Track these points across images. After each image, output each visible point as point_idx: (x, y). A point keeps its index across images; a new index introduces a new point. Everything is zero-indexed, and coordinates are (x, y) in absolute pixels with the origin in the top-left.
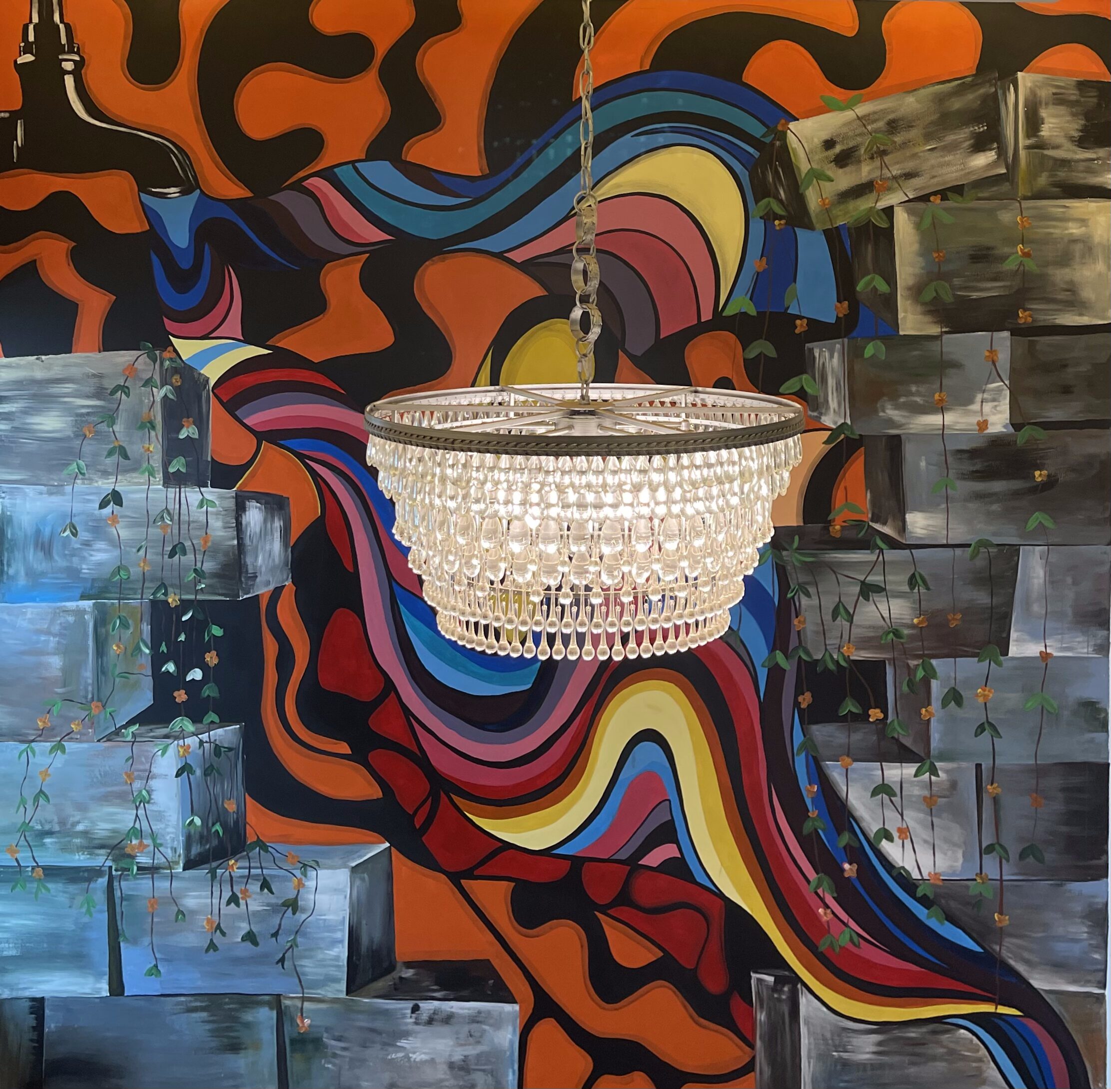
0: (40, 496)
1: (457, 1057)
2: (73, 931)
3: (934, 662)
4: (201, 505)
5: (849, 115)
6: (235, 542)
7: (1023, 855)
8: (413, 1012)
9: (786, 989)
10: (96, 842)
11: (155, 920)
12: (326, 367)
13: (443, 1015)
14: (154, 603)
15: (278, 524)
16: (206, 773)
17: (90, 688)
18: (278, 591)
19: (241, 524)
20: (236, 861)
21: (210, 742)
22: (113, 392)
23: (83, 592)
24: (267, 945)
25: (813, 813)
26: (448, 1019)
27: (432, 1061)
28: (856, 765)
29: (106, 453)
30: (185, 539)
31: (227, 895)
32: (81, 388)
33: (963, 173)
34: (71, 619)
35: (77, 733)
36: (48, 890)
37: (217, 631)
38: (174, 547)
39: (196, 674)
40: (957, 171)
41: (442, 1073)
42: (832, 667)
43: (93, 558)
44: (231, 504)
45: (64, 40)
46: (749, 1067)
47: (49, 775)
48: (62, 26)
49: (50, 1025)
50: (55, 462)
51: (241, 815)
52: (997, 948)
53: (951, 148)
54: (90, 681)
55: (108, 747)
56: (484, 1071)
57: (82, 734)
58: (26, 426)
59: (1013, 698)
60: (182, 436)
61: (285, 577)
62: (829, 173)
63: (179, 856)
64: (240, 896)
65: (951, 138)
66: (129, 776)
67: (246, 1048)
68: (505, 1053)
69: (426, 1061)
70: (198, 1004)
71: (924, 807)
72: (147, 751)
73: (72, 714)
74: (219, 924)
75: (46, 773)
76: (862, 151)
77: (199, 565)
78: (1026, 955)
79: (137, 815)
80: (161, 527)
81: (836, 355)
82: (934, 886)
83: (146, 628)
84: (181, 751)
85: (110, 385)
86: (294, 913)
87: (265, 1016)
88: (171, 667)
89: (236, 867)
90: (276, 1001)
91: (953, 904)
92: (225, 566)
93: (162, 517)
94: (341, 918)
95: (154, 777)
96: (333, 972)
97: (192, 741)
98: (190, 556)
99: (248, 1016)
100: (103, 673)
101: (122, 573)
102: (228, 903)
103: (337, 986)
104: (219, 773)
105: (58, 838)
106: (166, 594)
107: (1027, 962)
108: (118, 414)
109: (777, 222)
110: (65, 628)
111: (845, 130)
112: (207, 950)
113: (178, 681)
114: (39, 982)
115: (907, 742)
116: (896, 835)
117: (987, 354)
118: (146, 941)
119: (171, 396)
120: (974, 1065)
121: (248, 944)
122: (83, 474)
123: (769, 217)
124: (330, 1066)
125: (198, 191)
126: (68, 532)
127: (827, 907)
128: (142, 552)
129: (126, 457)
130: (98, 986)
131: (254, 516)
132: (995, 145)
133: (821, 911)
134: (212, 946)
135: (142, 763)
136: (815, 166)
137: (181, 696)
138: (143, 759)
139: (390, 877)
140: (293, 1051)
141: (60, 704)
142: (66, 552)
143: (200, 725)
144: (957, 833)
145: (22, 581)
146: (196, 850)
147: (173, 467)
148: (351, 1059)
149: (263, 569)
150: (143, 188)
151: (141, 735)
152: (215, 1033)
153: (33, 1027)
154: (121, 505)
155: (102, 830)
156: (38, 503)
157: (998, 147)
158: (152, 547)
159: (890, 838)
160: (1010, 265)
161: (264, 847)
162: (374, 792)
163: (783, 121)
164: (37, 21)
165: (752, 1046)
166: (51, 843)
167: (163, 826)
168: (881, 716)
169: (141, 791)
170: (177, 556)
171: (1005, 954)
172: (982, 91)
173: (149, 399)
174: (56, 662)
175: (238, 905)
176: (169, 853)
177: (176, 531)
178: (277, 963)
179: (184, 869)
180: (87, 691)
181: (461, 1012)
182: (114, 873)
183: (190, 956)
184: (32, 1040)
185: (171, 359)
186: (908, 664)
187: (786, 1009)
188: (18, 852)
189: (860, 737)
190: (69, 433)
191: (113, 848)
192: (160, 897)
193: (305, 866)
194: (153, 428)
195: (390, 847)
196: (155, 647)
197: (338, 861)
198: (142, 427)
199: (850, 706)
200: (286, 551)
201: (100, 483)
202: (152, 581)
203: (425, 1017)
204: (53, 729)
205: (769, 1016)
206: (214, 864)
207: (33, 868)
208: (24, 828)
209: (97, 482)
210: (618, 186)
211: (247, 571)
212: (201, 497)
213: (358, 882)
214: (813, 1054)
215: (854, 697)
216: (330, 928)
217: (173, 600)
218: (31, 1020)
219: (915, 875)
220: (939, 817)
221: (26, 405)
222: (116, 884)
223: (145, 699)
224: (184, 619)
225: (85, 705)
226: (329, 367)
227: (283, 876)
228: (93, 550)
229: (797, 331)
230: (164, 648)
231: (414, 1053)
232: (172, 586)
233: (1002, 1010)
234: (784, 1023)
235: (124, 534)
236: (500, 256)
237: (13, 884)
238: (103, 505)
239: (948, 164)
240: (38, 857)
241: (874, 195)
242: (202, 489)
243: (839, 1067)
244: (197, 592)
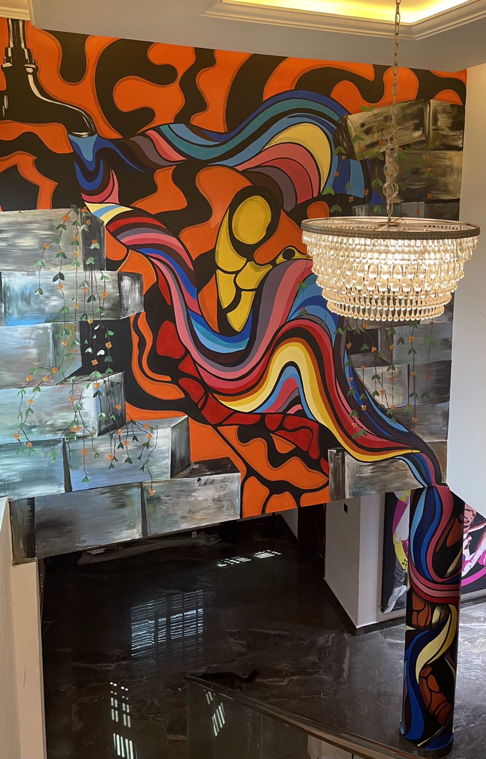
0: (23, 277)
1: (216, 496)
2: (47, 467)
3: (395, 328)
4: (102, 279)
5: (370, 113)
6: (118, 294)
7: (422, 396)
8: (198, 481)
9: (340, 454)
10: (57, 428)
11: (85, 458)
13: (211, 480)
14: (81, 323)
15: (137, 286)
16: (107, 394)
17: (51, 362)
18: (138, 315)
19: (121, 286)
20: (122, 430)
21: (109, 381)
22: (58, 228)
23: (46, 320)
24: (136, 462)
25: (351, 387)
26: (212, 482)
27: (206, 499)
28: (366, 368)
29: (55, 256)
30: (95, 294)
31: (118, 444)
32: (42, 226)
33: (410, 139)
34: (41, 332)
35: (46, 382)
36: (34, 451)
37: (111, 333)
38: (90, 297)
39: (102, 352)
40: (408, 138)
42: (359, 332)
43: (51, 304)
44: (116, 278)
45: (27, 57)
46: (327, 484)
47: (33, 401)
48: (26, 50)
49: (37, 509)
50: (30, 261)
51: (124, 411)
52: (413, 430)
53: (407, 129)
54: (51, 359)
55: (61, 387)
56: (226, 500)
57: (48, 382)
58: (14, 244)
59: (421, 339)
60: (92, 247)
61: (141, 308)
62: (363, 137)
63: (96, 430)
64: (124, 444)
65: (406, 125)
66: (71, 399)
67: (127, 506)
68: (235, 492)
69: (204, 500)
70: (106, 490)
71: (390, 382)
72: (80, 387)
73: (43, 374)
74: (115, 456)
75: (31, 401)
76: (375, 128)
77: (102, 305)
79: (76, 415)
80: (83, 289)
81: (364, 211)
82: (392, 410)
83: (78, 334)
84: (96, 386)
85: (56, 224)
86: (147, 448)
87: (136, 491)
88: (90, 350)
89: (122, 432)
90: (140, 485)
91: (399, 416)
92: (114, 305)
93: (84, 284)
94: (167, 448)
95: (83, 398)
96: (164, 470)
97: (101, 381)
98: (97, 301)
99: (128, 493)
100: (58, 355)
101: (65, 310)
102: (118, 447)
103: (166, 475)
104: (113, 394)
105: (38, 428)
106: (86, 318)
107: (422, 433)
108: (60, 239)
109: (343, 157)
110: (38, 336)
111: (368, 119)
112: (110, 468)
113: (93, 356)
114: (32, 491)
115: (385, 358)
116: (380, 393)
117: (416, 210)
118: (82, 467)
119: (86, 230)
120: (404, 472)
121: (128, 463)
122: (45, 266)
123: (340, 154)
124: (164, 507)
125: (96, 135)
126: (38, 293)
127: (356, 422)
128: (75, 300)
129: (65, 257)
130: (60, 489)
131: (126, 282)
132: (422, 128)
133: (353, 424)
134: (112, 466)
135: (77, 392)
136: (357, 134)
137: (95, 362)
138: (78, 391)
139: (188, 429)
140: (148, 504)
141: (37, 370)
142: (37, 302)
143: (104, 374)
144: (400, 390)
145: (16, 316)
146: (103, 427)
147: (88, 262)
148: (173, 503)
149: (131, 305)
150: (70, 132)
151: (76, 381)
152: (114, 501)
153: (29, 511)
154: (64, 279)
155: (60, 422)
156: (22, 280)
157: (423, 129)
158: (79, 298)
159: (378, 395)
160: (425, 176)
161: (134, 423)
162: (183, 396)
163: (346, 115)
164: (13, 47)
165: (327, 476)
166: (35, 431)
167: (88, 418)
168: (376, 349)
169: (77, 405)
170: (91, 301)
171: (415, 431)
172: (418, 106)
173: (75, 231)
174: (34, 351)
175: (123, 448)
176: (91, 430)
177: (90, 290)
178: (141, 469)
179: (98, 435)
180: (50, 364)
181: (217, 479)
182: (66, 441)
183: (102, 471)
184: (29, 516)
185: (85, 212)
186: (386, 330)
187: (340, 461)
188: (19, 436)
189: (368, 358)
190: (37, 247)
191: (65, 430)
192: (87, 449)
193: (152, 428)
194: (78, 244)
195: (188, 417)
196: (82, 342)
197: (166, 425)
198: (72, 244)
199: (365, 347)
200: (141, 297)
201: (53, 270)
202: (80, 313)
203: (203, 483)
204: (34, 381)
205: (334, 465)
206: (112, 432)
207: (27, 443)
208: (22, 425)
209: (51, 269)
210: (281, 139)
211: (124, 307)
212: (102, 275)
213: (175, 433)
214: (349, 476)
215: (366, 343)
216: (163, 452)
217: (90, 321)
218: (28, 508)
219: (386, 407)
220: (395, 385)
221: (15, 234)
222: (67, 445)
223: (78, 365)
224: (96, 328)
225: (50, 369)
226: (159, 216)
227: (143, 434)
228: (51, 300)
229: (350, 201)
230: (86, 342)
231: (199, 497)
232: (90, 315)
233: (414, 451)
234: (339, 467)
235: (66, 292)
236: (232, 168)
237: (17, 450)
238: (54, 280)
239: (405, 135)
240: (29, 437)
241: (378, 147)
242: (102, 271)
243: (358, 479)
244: (101, 317)
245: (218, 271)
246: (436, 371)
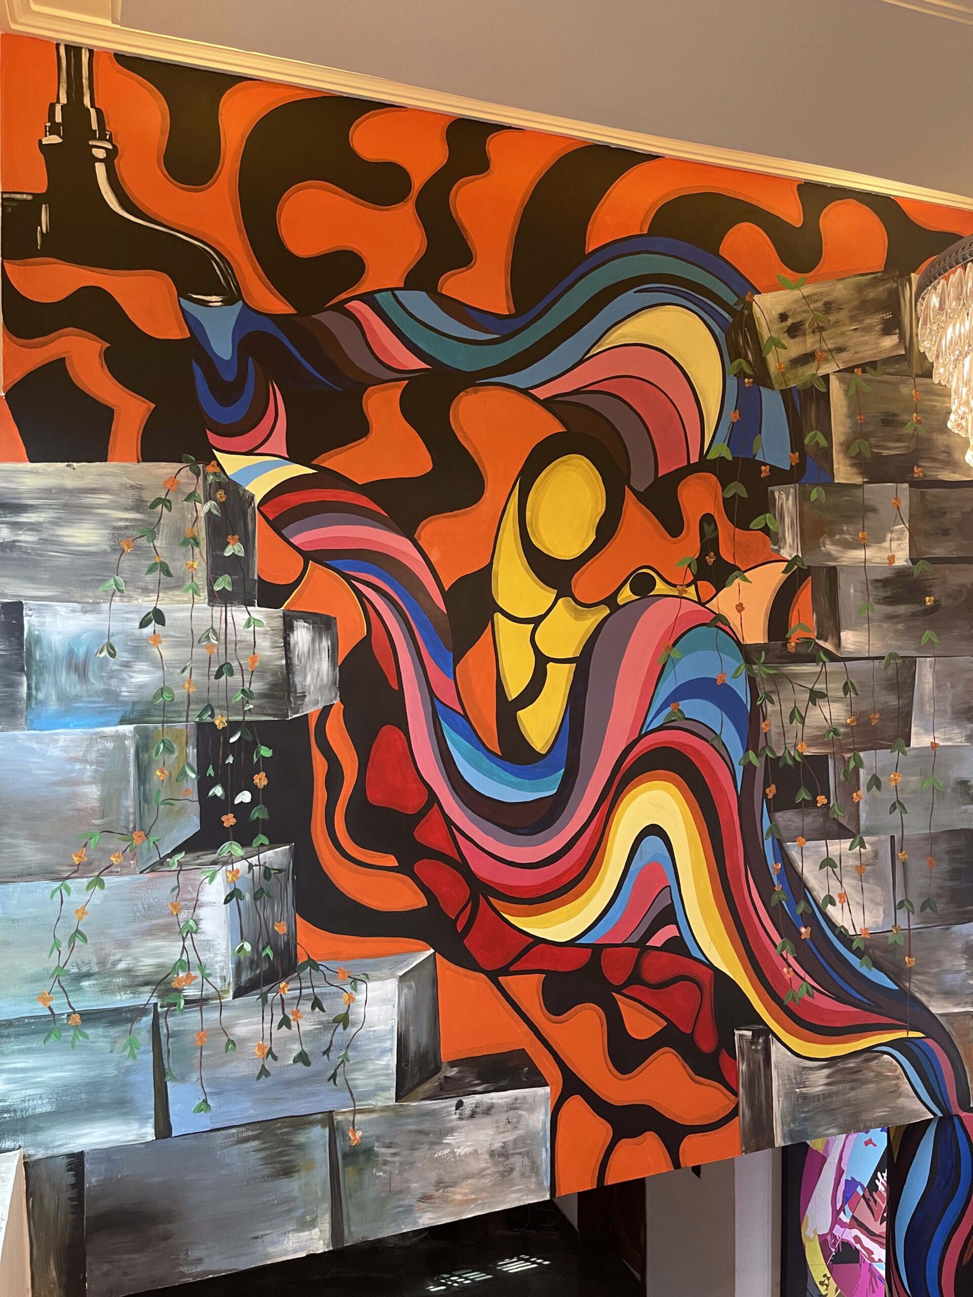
0: (72, 615)
1: (497, 1145)
2: (115, 1076)
3: (862, 754)
4: (248, 625)
5: (797, 294)
6: (284, 662)
7: (923, 908)
8: (457, 1109)
9: (761, 1040)
10: (140, 979)
11: (203, 1053)
12: (370, 489)
13: (485, 1106)
14: (200, 726)
15: (326, 643)
16: (256, 897)
17: (132, 818)
18: (327, 710)
19: (289, 643)
20: (287, 983)
21: (260, 865)
22: (153, 506)
23: (122, 717)
24: (319, 1063)
25: (778, 887)
26: (489, 1110)
27: (476, 1151)
28: (809, 843)
29: (146, 569)
30: (232, 659)
31: (278, 1018)
32: (119, 499)
33: (876, 351)
34: (110, 745)
35: (117, 866)
36: (86, 1036)
37: (266, 752)
38: (221, 667)
39: (245, 797)
40: (872, 349)
41: (484, 1162)
42: (790, 762)
43: (134, 680)
44: (279, 623)
45: (95, 126)
46: (734, 1113)
47: (86, 913)
48: (92, 111)
49: (91, 1180)
50: (89, 578)
51: (292, 937)
52: (907, 985)
53: (868, 330)
54: (131, 810)
55: (152, 879)
56: (520, 1153)
57: (122, 867)
58: (55, 538)
59: (914, 781)
60: (227, 553)
61: (333, 695)
62: (784, 342)
63: (229, 984)
64: (291, 1017)
65: (868, 321)
66: (175, 907)
67: (298, 1171)
68: (539, 1133)
69: (470, 1153)
70: (250, 1133)
71: (856, 875)
72: (194, 879)
73: (111, 847)
74: (271, 1048)
75: (82, 912)
76: (807, 325)
77: (247, 685)
78: (927, 988)
79: (184, 947)
80: (206, 647)
81: (790, 497)
82: (864, 939)
83: (192, 752)
84: (230, 876)
85: (150, 497)
86: (345, 1028)
87: (318, 1135)
88: (218, 791)
89: (288, 989)
90: (328, 1119)
91: (878, 953)
92: (274, 686)
93: (208, 637)
94: (389, 1027)
95: (201, 906)
96: (383, 1081)
97: (242, 866)
98: (237, 677)
99: (301, 1138)
100: (146, 801)
101: (165, 694)
102: (280, 1027)
103: (387, 1094)
104: (269, 896)
105: (96, 979)
106: (212, 716)
107: (928, 993)
108: (158, 531)
109: (746, 380)
110: (103, 755)
111: (794, 306)
112: (259, 1077)
113: (226, 804)
114: (78, 1136)
115: (844, 822)
116: (837, 900)
117: (894, 501)
118: (195, 1077)
119: (215, 512)
120: (894, 1082)
121: (300, 1065)
122: (122, 591)
123: (741, 375)
124: (381, 1174)
125: (240, 303)
126: (105, 653)
127: (790, 966)
128: (187, 672)
129: (168, 574)
130: (143, 1131)
131: (302, 635)
132: (897, 331)
133: (785, 970)
134: (264, 1072)
135: (189, 892)
136: (773, 334)
137: (229, 820)
138: (190, 889)
139: (435, 982)
140: (345, 1166)
141: (97, 837)
142: (104, 674)
143: (249, 849)
144: (879, 894)
145: (53, 706)
146: (246, 976)
147: (219, 585)
148: (401, 1163)
149: (312, 688)
150: (183, 292)
151: (187, 863)
152: (267, 1160)
153: (72, 1185)
154: (163, 624)
155: (146, 964)
156: (71, 622)
157: (899, 333)
158: (197, 668)
159: (833, 903)
160: (908, 430)
161: (315, 966)
162: (421, 902)
163: (749, 293)
164: (66, 102)
165: (736, 1094)
166: (89, 986)
167: (212, 955)
168: (825, 801)
169: (188, 921)
170: (224, 677)
171: (913, 988)
172: (888, 286)
173: (192, 514)
174: (93, 792)
175: (289, 1027)
176: (218, 983)
177: (222, 651)
178: (329, 1080)
179: (234, 998)
180: (128, 821)
181: (500, 1101)
182: (159, 1010)
183: (241, 1085)
184: (71, 1199)
185: (215, 474)
186: (843, 757)
187: (760, 1057)
188: (51, 999)
189: (811, 820)
190: (105, 547)
191: (159, 983)
192: (208, 1030)
193: (355, 980)
194: (197, 544)
195: (434, 953)
196: (201, 770)
197: (386, 972)
198: (185, 543)
199: (804, 795)
200: (334, 670)
201: (140, 601)
202: (197, 703)
203: (468, 1112)
204: (90, 863)
205: (748, 1066)
206: (265, 989)
207: (69, 1015)
208: (59, 973)
209: (137, 599)
210: (623, 336)
211: (296, 691)
212: (248, 616)
213: (405, 991)
214: (782, 1094)
215: (805, 786)
216: (380, 1038)
217: (220, 722)
218: (69, 1178)
219: (852, 932)
220: (868, 882)
221: (55, 515)
222: (162, 1021)
223: (191, 825)
224: (232, 740)
225: (126, 836)
226: (373, 489)
227: (334, 993)
228: (134, 672)
229: (763, 476)
230: (211, 771)
231: (459, 1147)
232: (219, 707)
233: (913, 1034)
234: (760, 1071)
235: (167, 654)
236: (525, 392)
237: (46, 1034)
238: (144, 624)
239: (866, 343)
240: (74, 1002)
241: (815, 364)
242: (250, 608)
243: (800, 1101)
244: (245, 713)
245: (498, 617)
246: (948, 852)
